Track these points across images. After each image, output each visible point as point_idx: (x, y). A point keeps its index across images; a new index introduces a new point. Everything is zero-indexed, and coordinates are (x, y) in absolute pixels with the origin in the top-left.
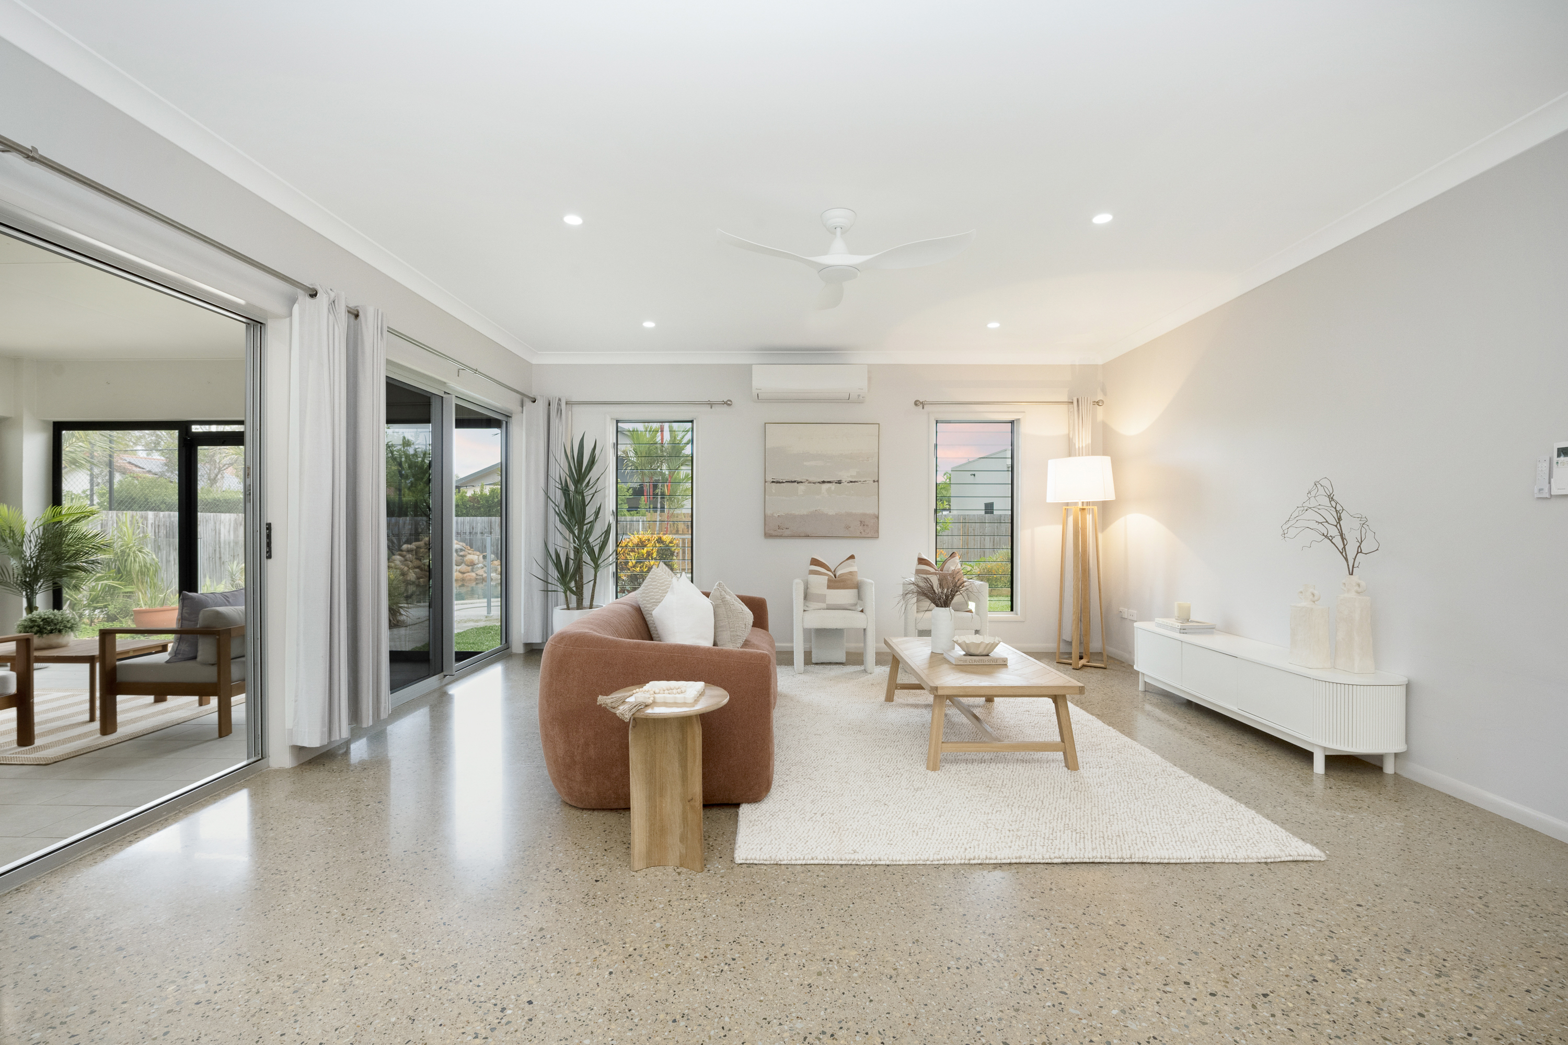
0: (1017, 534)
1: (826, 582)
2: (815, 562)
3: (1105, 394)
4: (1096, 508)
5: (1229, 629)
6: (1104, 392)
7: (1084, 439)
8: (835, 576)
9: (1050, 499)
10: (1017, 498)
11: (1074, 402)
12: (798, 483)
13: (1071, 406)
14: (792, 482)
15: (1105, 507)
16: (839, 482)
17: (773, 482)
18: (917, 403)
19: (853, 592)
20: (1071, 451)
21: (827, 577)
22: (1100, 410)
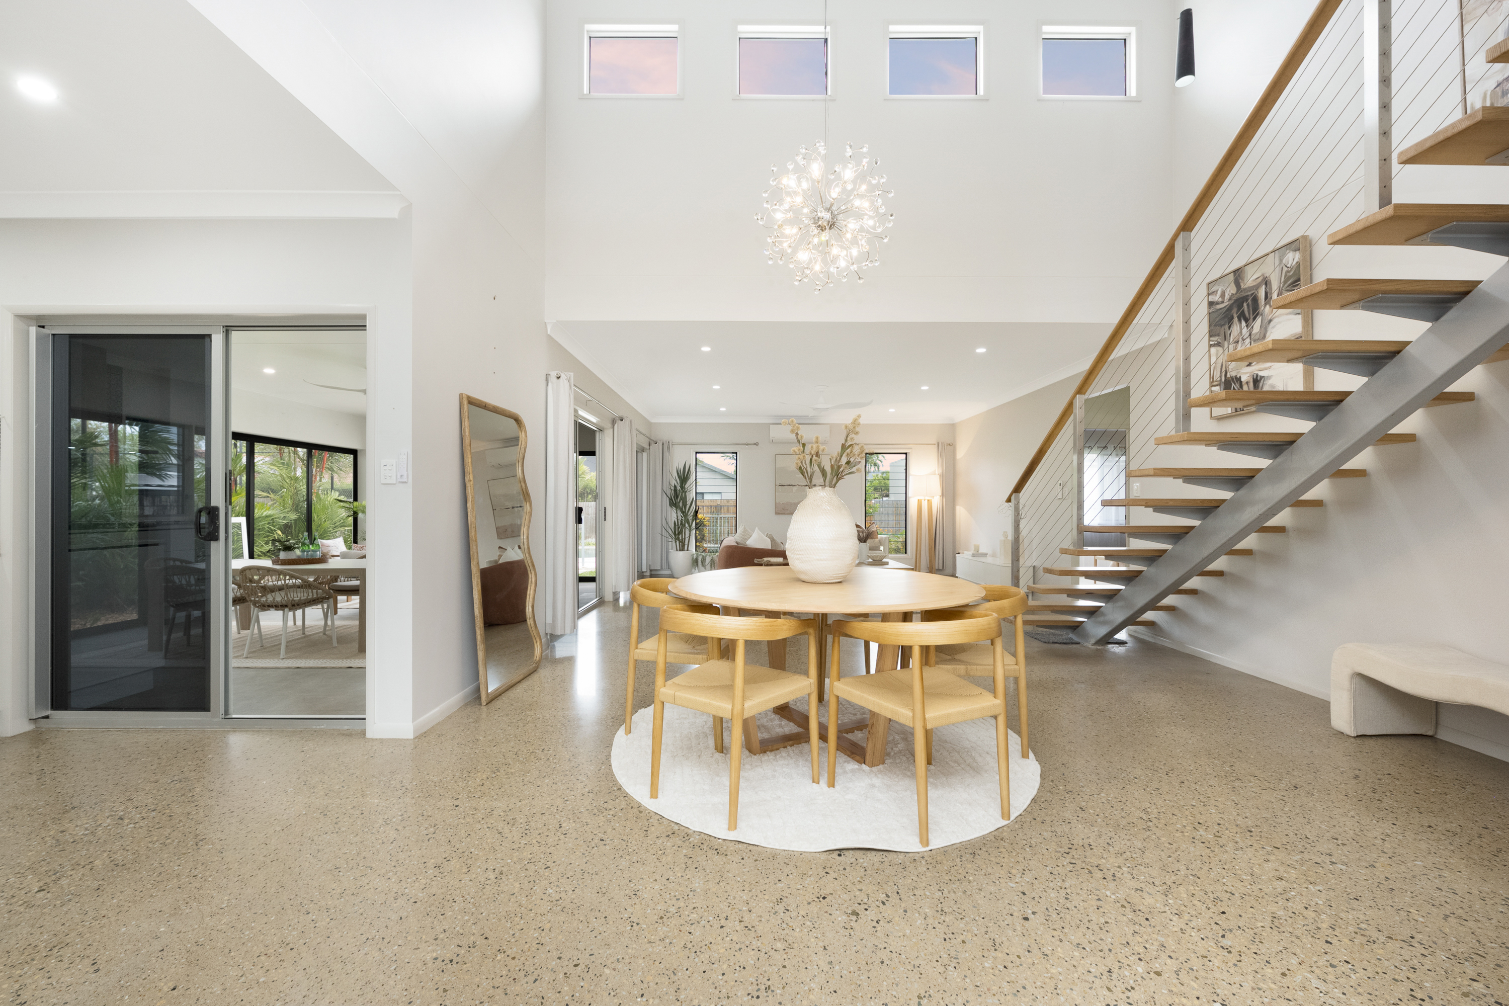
0: (908, 512)
11: (937, 444)
12: (793, 486)
17: (780, 485)
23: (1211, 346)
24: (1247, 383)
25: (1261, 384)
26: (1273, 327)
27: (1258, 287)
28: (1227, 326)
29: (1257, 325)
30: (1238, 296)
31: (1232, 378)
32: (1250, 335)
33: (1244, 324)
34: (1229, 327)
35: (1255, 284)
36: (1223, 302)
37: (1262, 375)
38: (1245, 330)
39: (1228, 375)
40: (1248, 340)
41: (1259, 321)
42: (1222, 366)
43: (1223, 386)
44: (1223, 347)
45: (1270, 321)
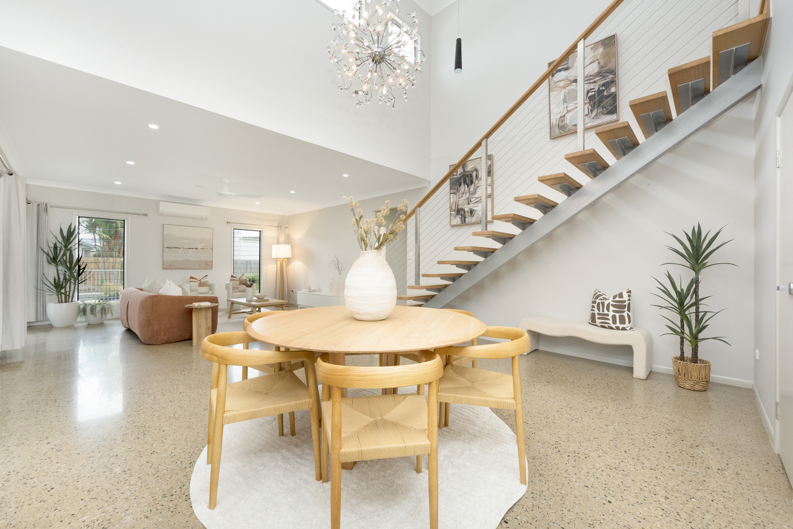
0: (261, 267)
1: (198, 285)
2: (191, 278)
3: (288, 225)
4: (286, 260)
5: (319, 291)
6: (288, 224)
7: (282, 239)
8: (201, 283)
9: (273, 257)
10: (261, 256)
11: (279, 227)
12: (179, 248)
13: (278, 228)
14: (176, 248)
15: (288, 259)
16: (197, 249)
17: (167, 248)
18: (227, 222)
19: (208, 288)
20: (278, 243)
21: (198, 283)
22: (287, 230)
23: (451, 193)
24: (467, 212)
25: (473, 213)
26: (479, 190)
27: (473, 171)
28: (458, 186)
29: (472, 187)
30: (464, 174)
31: (460, 209)
32: (469, 191)
33: (466, 186)
34: (460, 187)
35: (471, 170)
36: (457, 175)
37: (474, 209)
38: (466, 189)
39: (459, 207)
40: (468, 194)
41: (473, 186)
42: (456, 203)
43: (456, 212)
44: (457, 195)
45: (478, 187)
